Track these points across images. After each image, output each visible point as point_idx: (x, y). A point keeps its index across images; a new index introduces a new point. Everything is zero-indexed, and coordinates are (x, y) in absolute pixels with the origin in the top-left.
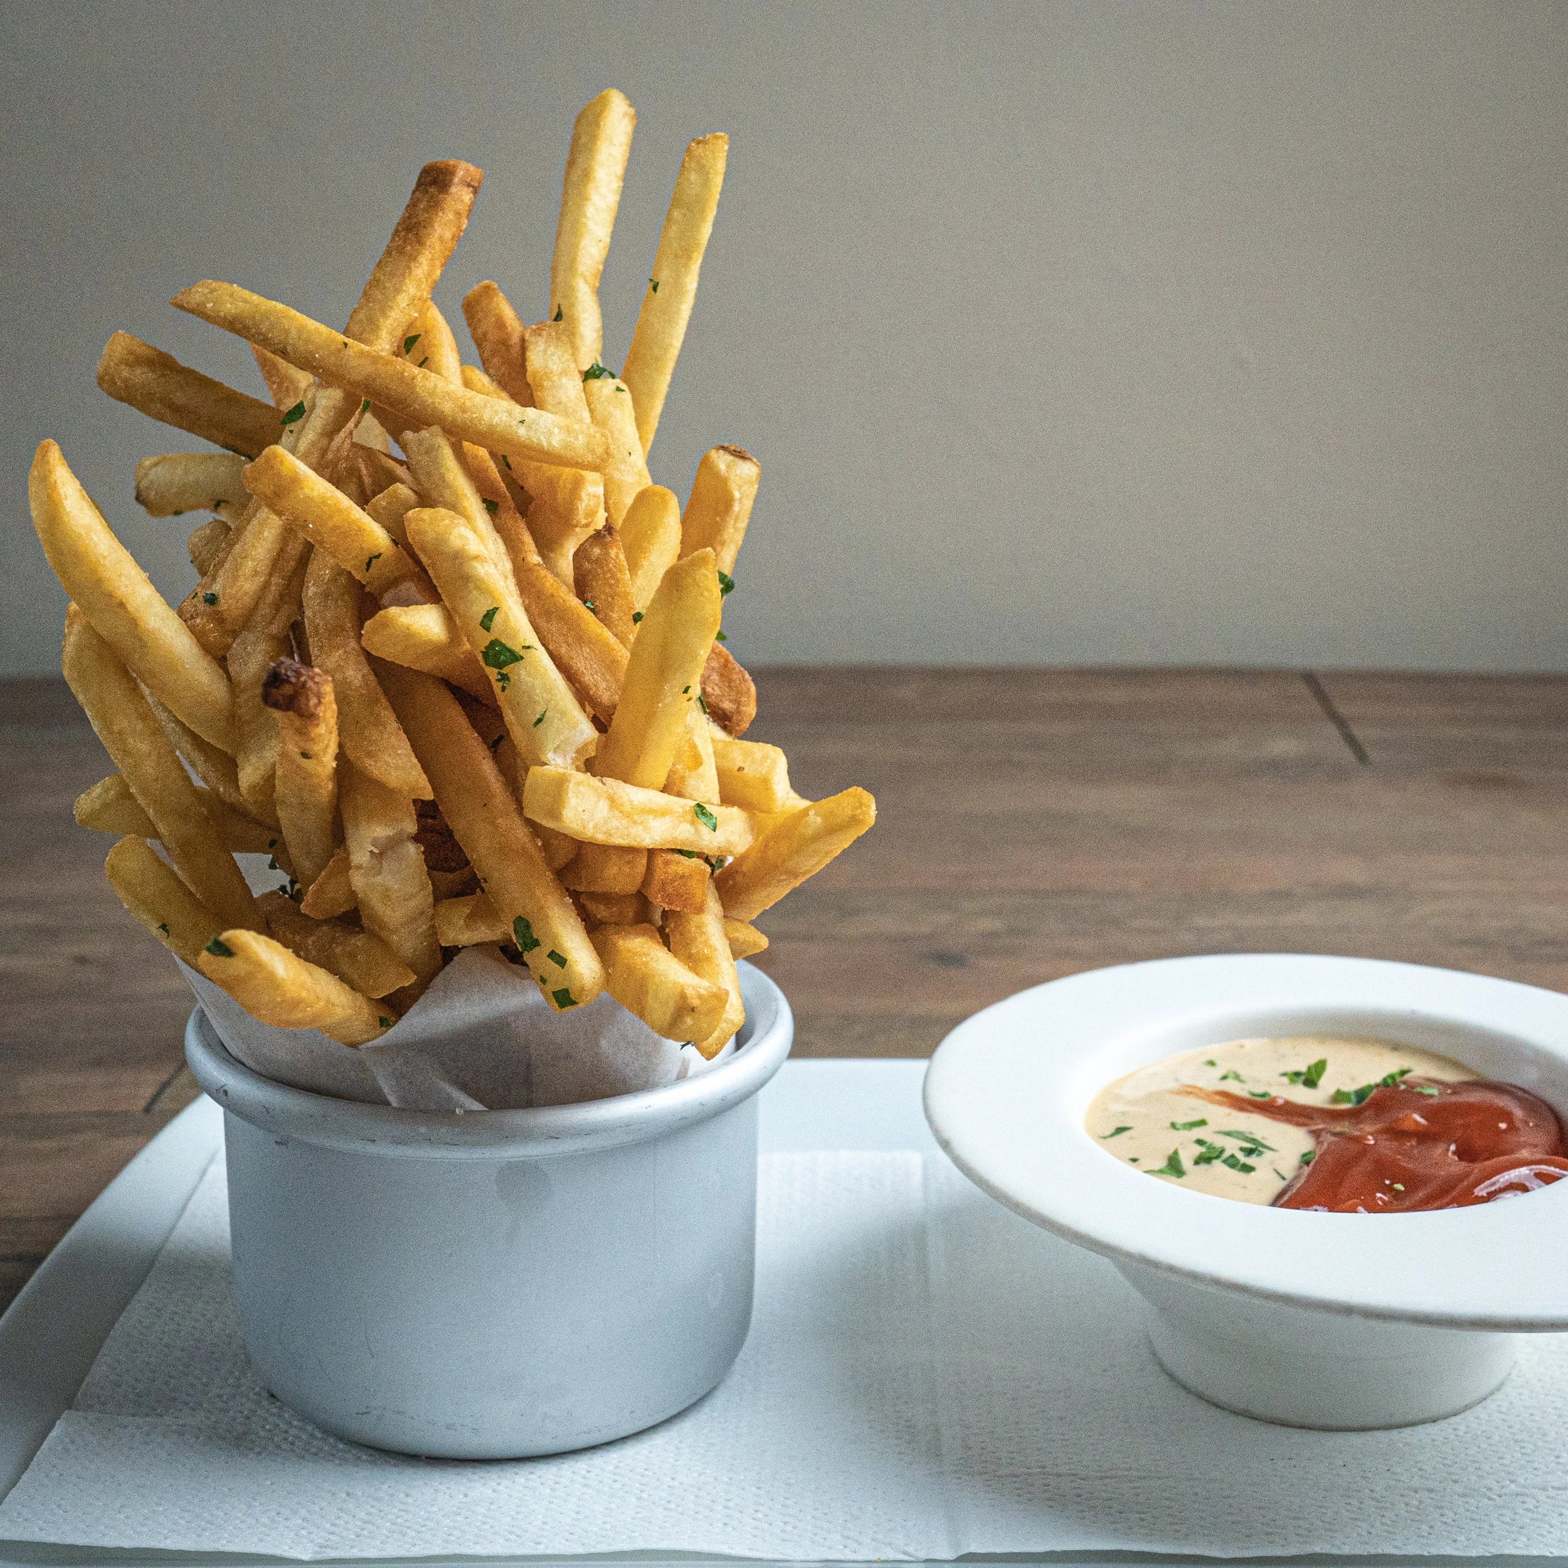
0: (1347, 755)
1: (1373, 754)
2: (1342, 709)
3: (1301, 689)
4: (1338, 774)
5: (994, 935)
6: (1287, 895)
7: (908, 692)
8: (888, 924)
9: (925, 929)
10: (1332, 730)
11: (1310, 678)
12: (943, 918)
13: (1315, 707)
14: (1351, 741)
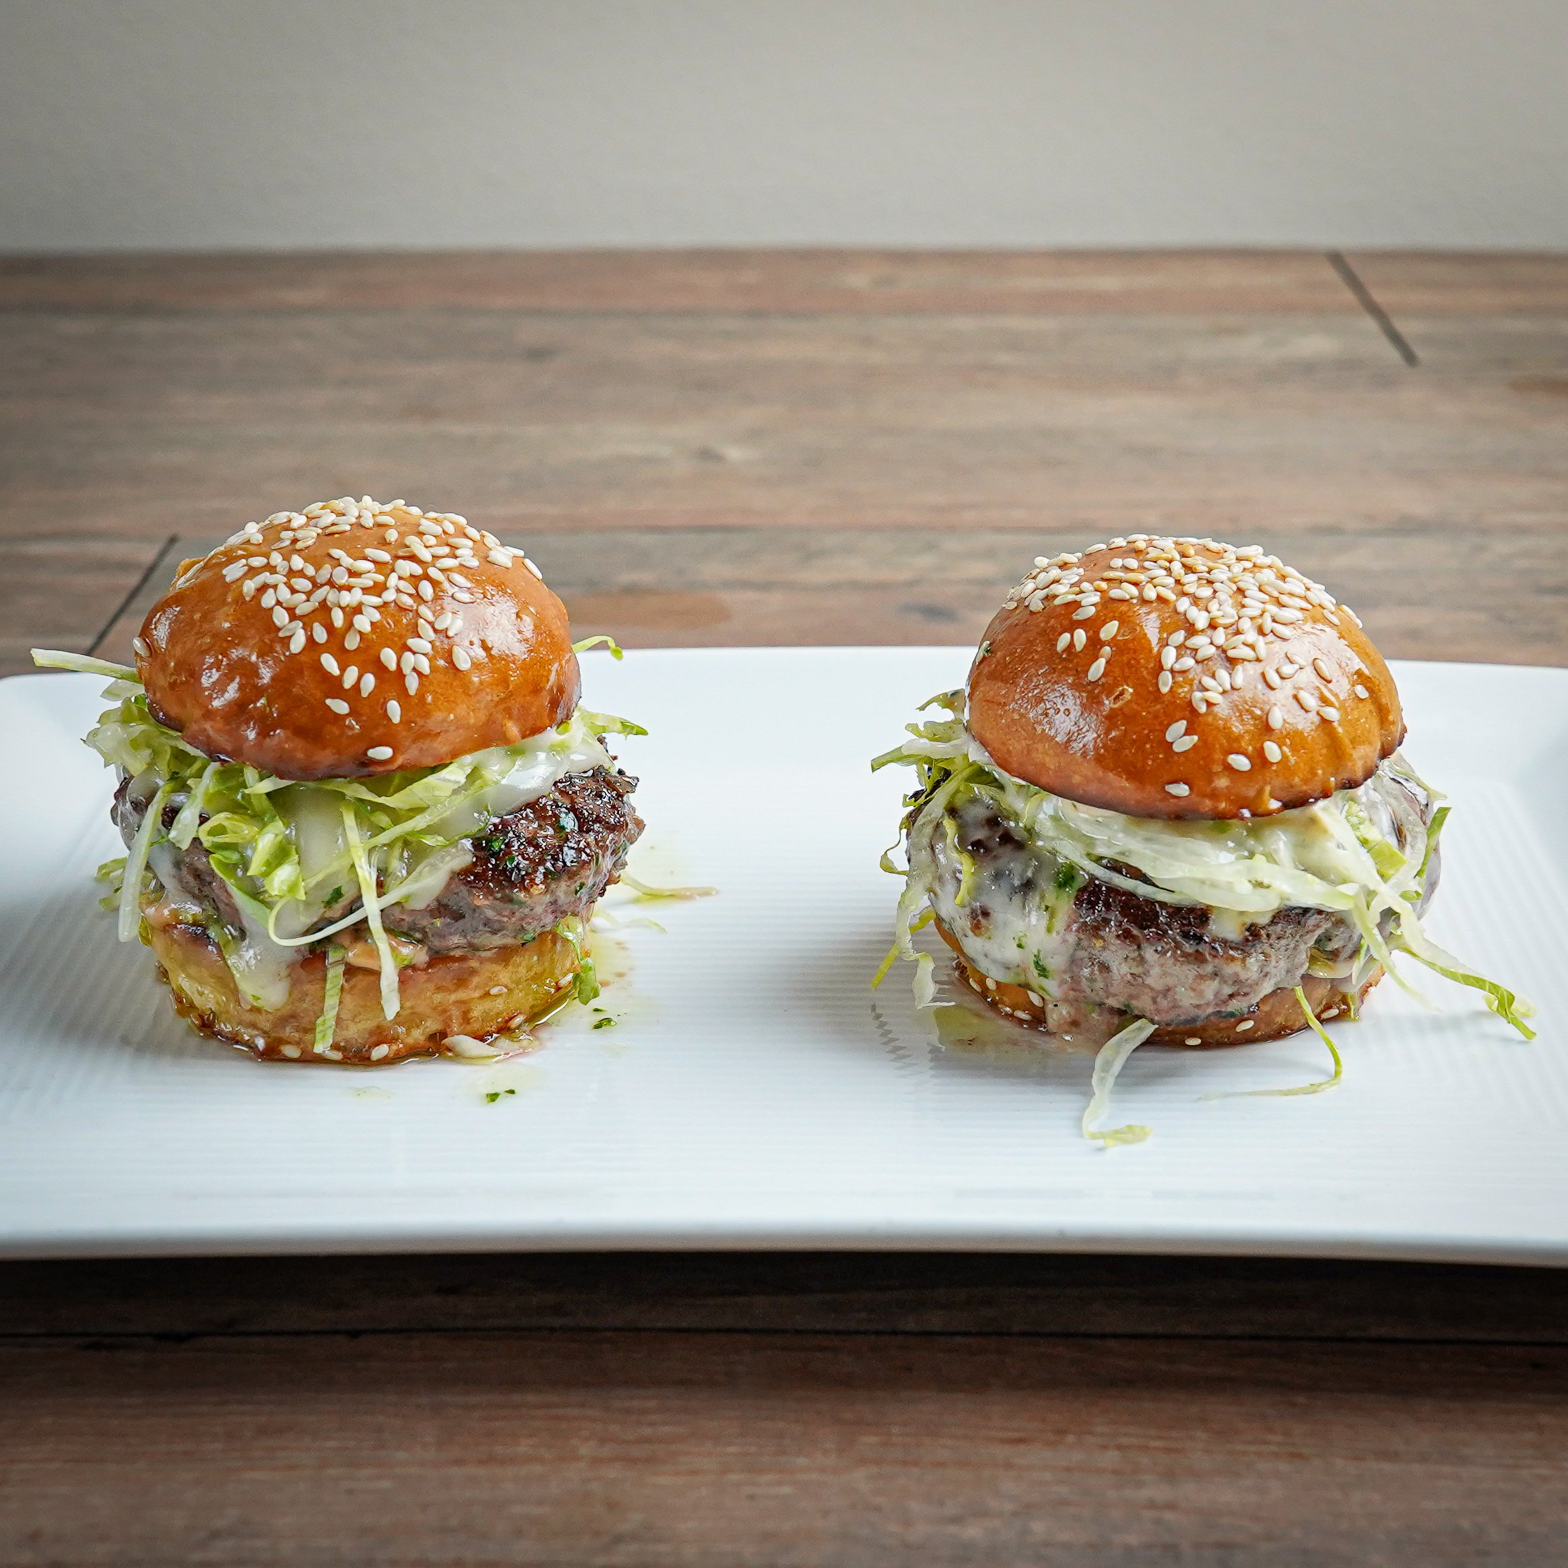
0: (1392, 354)
1: (1421, 353)
2: (1379, 296)
3: (1330, 274)
4: (1384, 380)
5: (986, 583)
6: (1333, 530)
7: (858, 280)
8: (858, 568)
9: (905, 575)
10: (1370, 324)
11: (1336, 259)
12: (925, 561)
13: (1348, 296)
14: (1396, 339)
